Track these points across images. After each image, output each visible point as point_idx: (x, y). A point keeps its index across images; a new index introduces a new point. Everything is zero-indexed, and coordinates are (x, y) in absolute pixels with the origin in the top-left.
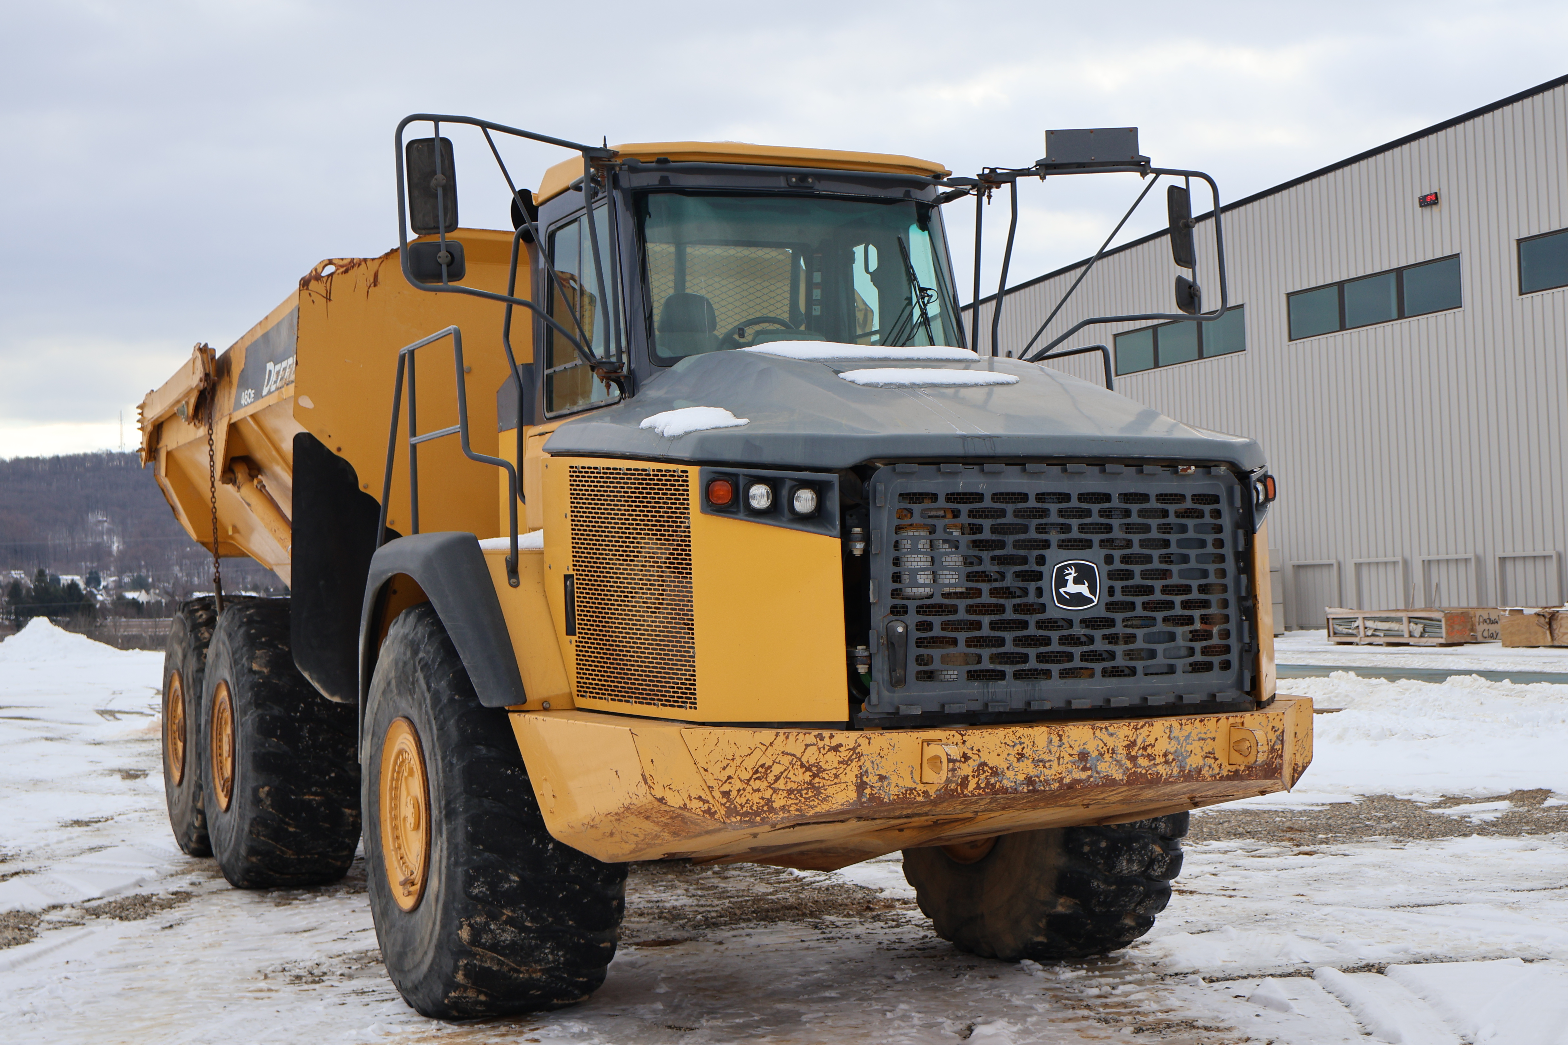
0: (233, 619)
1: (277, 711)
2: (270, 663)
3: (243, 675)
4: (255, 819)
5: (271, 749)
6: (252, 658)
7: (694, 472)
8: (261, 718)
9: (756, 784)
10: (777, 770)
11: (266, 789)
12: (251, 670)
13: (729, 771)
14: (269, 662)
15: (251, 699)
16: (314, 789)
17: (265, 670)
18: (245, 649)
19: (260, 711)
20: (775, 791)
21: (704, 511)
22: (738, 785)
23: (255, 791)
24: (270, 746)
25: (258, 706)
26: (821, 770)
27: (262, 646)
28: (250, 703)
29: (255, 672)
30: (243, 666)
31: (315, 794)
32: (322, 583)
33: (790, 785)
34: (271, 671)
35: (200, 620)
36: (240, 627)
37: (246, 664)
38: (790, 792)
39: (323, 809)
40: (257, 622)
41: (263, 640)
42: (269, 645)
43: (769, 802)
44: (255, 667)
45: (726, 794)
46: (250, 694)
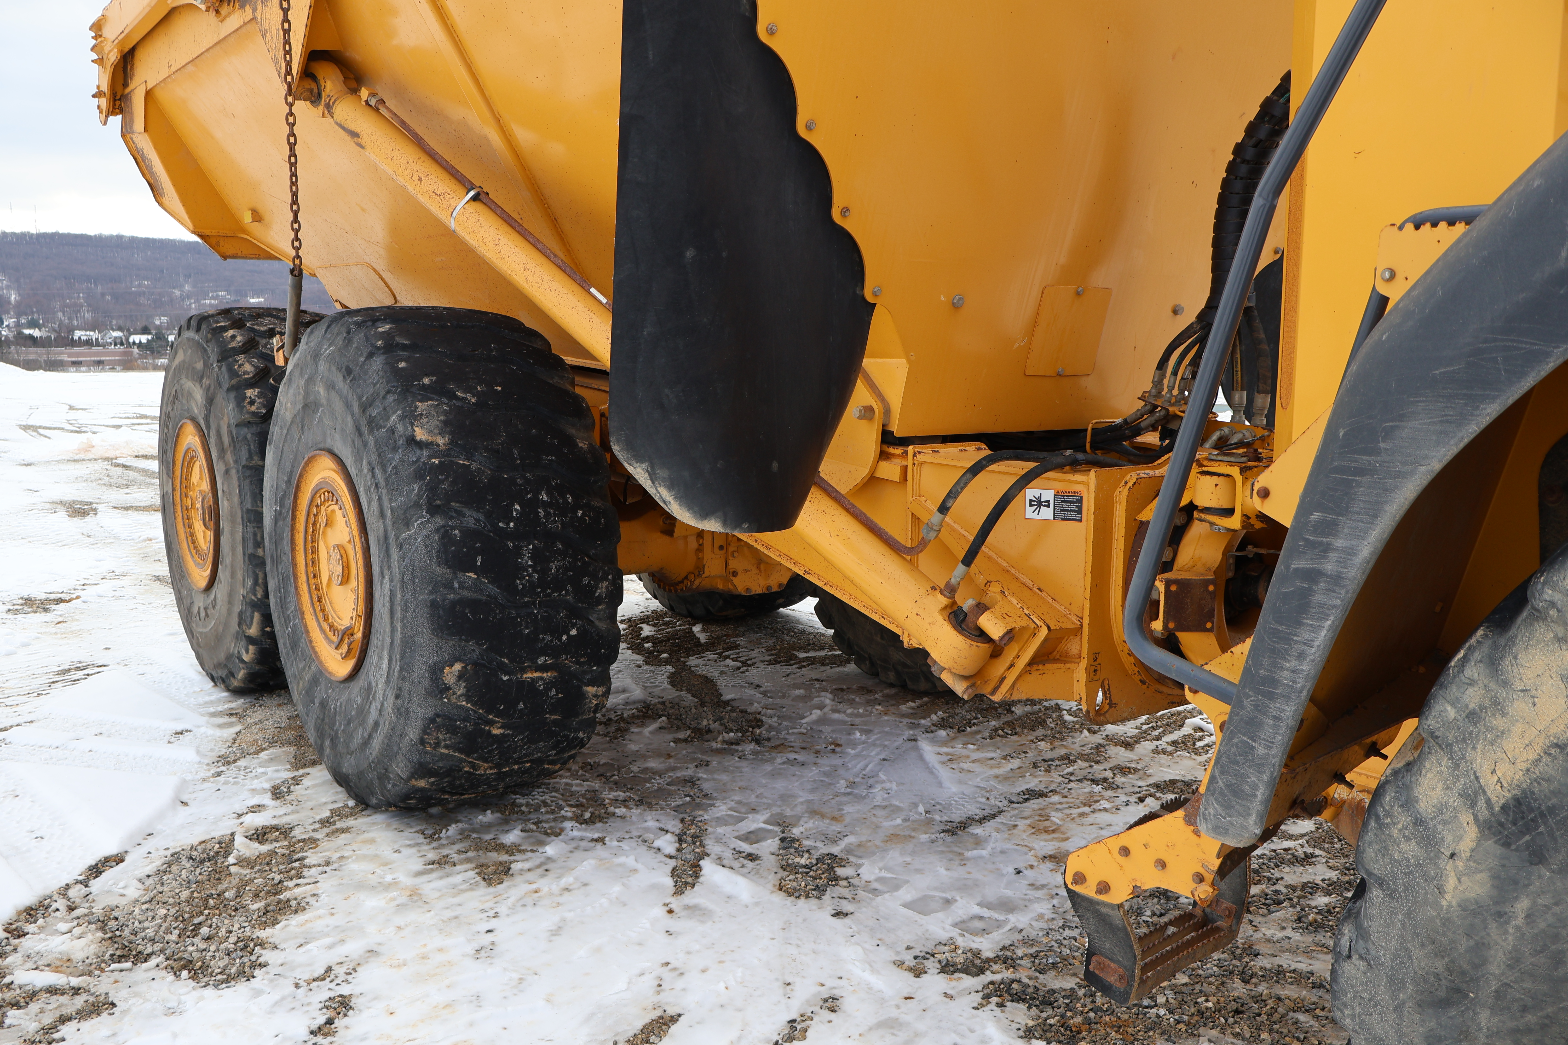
0: (348, 341)
1: (471, 518)
2: (449, 426)
3: (395, 449)
4: (432, 720)
5: (465, 593)
6: (411, 417)
8: (445, 535)
11: (458, 667)
12: (412, 441)
14: (446, 423)
15: (419, 496)
16: (541, 660)
17: (441, 441)
18: (391, 398)
19: (439, 521)
23: (436, 672)
24: (462, 587)
25: (433, 510)
27: (426, 393)
28: (417, 505)
29: (420, 445)
30: (392, 431)
31: (544, 668)
32: (690, 253)
34: (452, 442)
35: (233, 344)
36: (371, 355)
37: (400, 428)
39: (553, 692)
40: (404, 347)
41: (426, 381)
42: (437, 391)
44: (420, 434)
46: (416, 487)
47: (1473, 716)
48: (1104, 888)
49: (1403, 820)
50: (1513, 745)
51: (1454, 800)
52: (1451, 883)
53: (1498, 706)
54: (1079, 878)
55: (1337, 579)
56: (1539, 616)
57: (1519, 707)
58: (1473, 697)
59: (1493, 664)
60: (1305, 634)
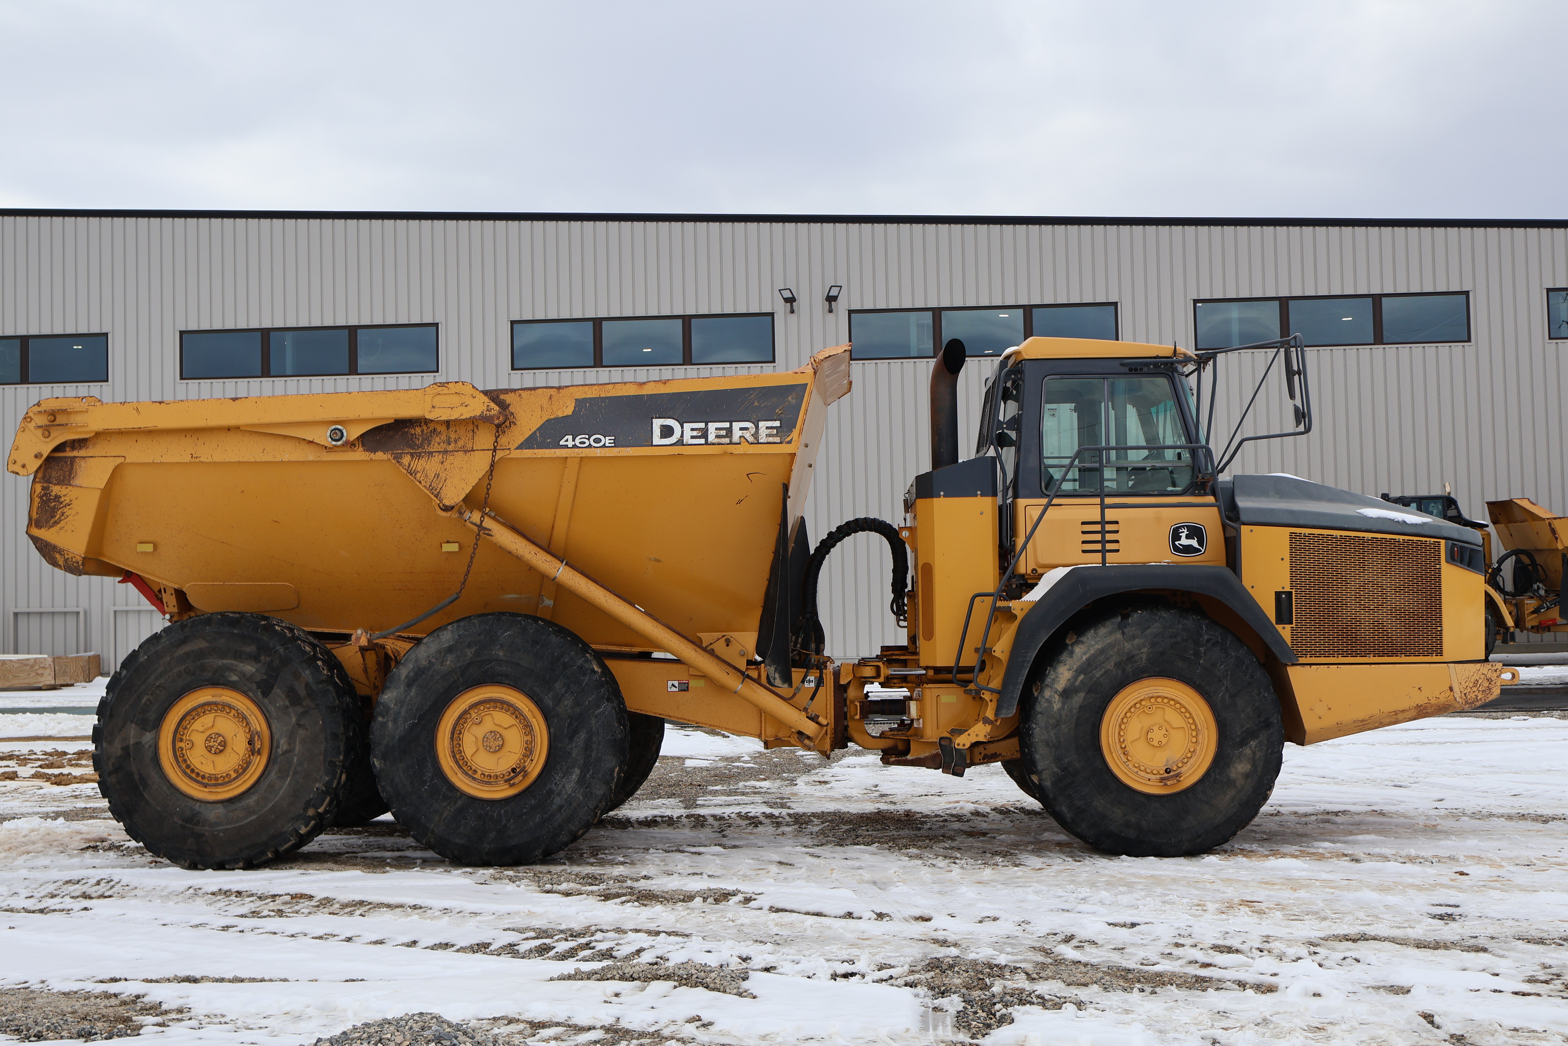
0: (524, 629)
1: (616, 703)
3: (585, 675)
4: (603, 795)
5: (621, 736)
7: (1443, 542)
8: (615, 710)
9: (1475, 689)
10: (1480, 681)
13: (1467, 684)
15: (604, 694)
17: (599, 671)
18: (573, 653)
19: (611, 704)
20: (1479, 691)
21: (1447, 562)
22: (1469, 690)
23: (612, 771)
24: (619, 732)
25: (608, 700)
26: (1492, 681)
28: (602, 698)
29: (596, 672)
33: (1484, 689)
36: (549, 635)
38: (1483, 691)
43: (1477, 696)
44: (595, 668)
45: (1465, 694)
46: (602, 690)
47: (1053, 680)
48: (964, 745)
49: (1043, 700)
50: (1061, 682)
51: (1053, 694)
52: (1055, 706)
53: (1057, 677)
54: (958, 745)
55: (1029, 661)
56: (1061, 662)
57: (1061, 676)
58: (1053, 677)
59: (1054, 671)
60: (1023, 672)
